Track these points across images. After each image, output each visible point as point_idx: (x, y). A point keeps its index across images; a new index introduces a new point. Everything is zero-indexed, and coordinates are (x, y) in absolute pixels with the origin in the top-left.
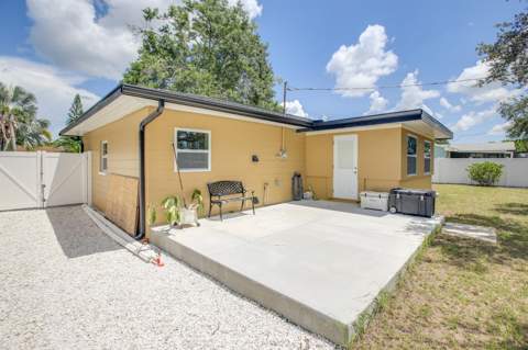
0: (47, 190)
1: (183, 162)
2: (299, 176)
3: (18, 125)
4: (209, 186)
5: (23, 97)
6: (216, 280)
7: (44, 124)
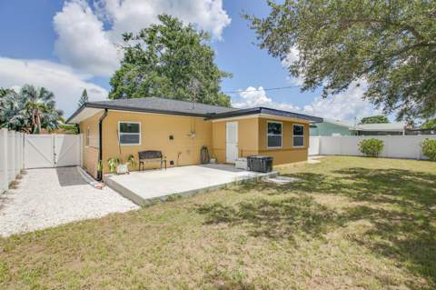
0: (57, 157)
1: (123, 140)
2: (206, 148)
3: (43, 115)
4: (139, 153)
5: (46, 95)
6: (120, 193)
7: (60, 113)
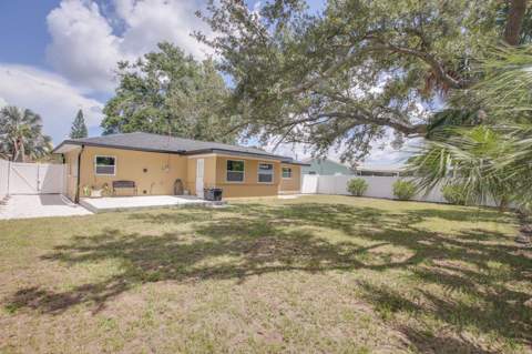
0: (40, 184)
1: (99, 171)
2: (180, 181)
3: (27, 141)
4: (113, 182)
5: (31, 117)
7: (47, 139)
